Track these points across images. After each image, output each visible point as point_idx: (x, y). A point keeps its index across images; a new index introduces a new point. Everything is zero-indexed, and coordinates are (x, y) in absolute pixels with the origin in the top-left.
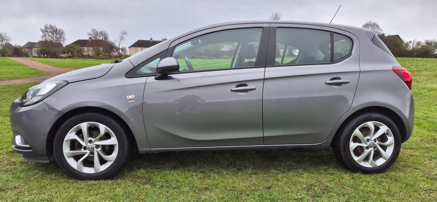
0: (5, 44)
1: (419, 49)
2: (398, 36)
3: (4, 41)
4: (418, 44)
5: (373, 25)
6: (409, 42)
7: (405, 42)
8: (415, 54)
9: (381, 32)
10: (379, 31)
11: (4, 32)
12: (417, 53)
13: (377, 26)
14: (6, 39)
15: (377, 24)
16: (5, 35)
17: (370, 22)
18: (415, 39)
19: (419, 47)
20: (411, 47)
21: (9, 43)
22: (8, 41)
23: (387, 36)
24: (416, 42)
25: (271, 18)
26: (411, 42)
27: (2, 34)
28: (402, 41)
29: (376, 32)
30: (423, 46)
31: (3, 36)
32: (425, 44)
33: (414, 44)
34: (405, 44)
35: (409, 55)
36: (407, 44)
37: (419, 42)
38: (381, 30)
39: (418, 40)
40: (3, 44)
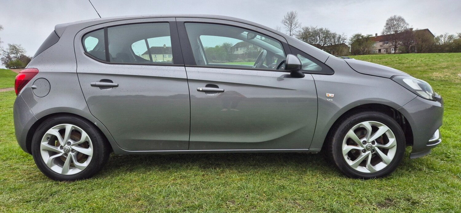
0: (20, 57)
1: (451, 44)
2: (427, 30)
3: (19, 53)
4: (450, 37)
5: (398, 20)
6: (440, 36)
7: (436, 37)
8: (447, 49)
9: (407, 26)
10: (405, 26)
11: (18, 44)
12: (449, 48)
13: (403, 20)
14: (20, 51)
15: (402, 18)
16: (20, 47)
17: (395, 16)
18: (447, 33)
19: (452, 41)
20: (442, 41)
21: (24, 55)
22: (22, 53)
23: (415, 31)
24: (448, 36)
25: (286, 17)
26: (442, 36)
27: (17, 47)
28: (433, 35)
29: (402, 27)
30: (455, 40)
31: (18, 48)
32: (459, 38)
33: (446, 38)
34: (436, 39)
35: (440, 50)
36: (438, 39)
37: (452, 36)
38: (408, 24)
39: (450, 34)
40: (17, 57)
